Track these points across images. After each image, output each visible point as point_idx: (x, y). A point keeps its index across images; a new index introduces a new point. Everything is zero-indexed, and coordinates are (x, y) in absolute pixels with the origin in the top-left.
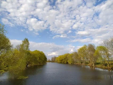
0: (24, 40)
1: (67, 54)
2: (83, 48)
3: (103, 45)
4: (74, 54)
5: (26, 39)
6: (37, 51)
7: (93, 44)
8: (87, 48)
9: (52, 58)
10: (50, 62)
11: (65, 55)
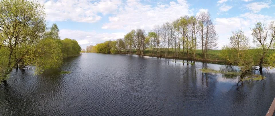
0: (52, 26)
1: (108, 41)
2: (131, 34)
3: (154, 32)
4: (118, 41)
5: (54, 24)
6: (68, 39)
7: (143, 29)
8: (135, 34)
9: (87, 47)
10: (84, 52)
11: (105, 43)
